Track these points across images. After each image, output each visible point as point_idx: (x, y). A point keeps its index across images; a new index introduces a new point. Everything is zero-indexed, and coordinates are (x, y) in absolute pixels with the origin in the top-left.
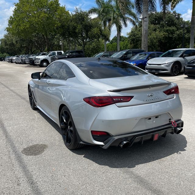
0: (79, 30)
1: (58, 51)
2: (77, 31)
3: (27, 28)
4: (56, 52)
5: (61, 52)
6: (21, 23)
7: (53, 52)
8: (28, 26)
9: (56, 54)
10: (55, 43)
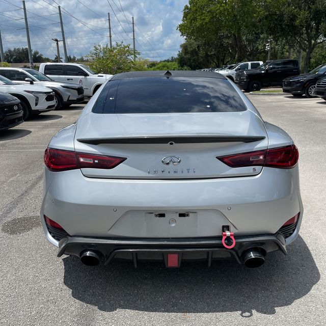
0: (301, 21)
1: (253, 62)
2: (297, 22)
3: (206, 23)
4: (250, 63)
5: (259, 64)
6: (199, 16)
7: (245, 63)
8: (207, 20)
9: (249, 68)
10: (260, 48)
